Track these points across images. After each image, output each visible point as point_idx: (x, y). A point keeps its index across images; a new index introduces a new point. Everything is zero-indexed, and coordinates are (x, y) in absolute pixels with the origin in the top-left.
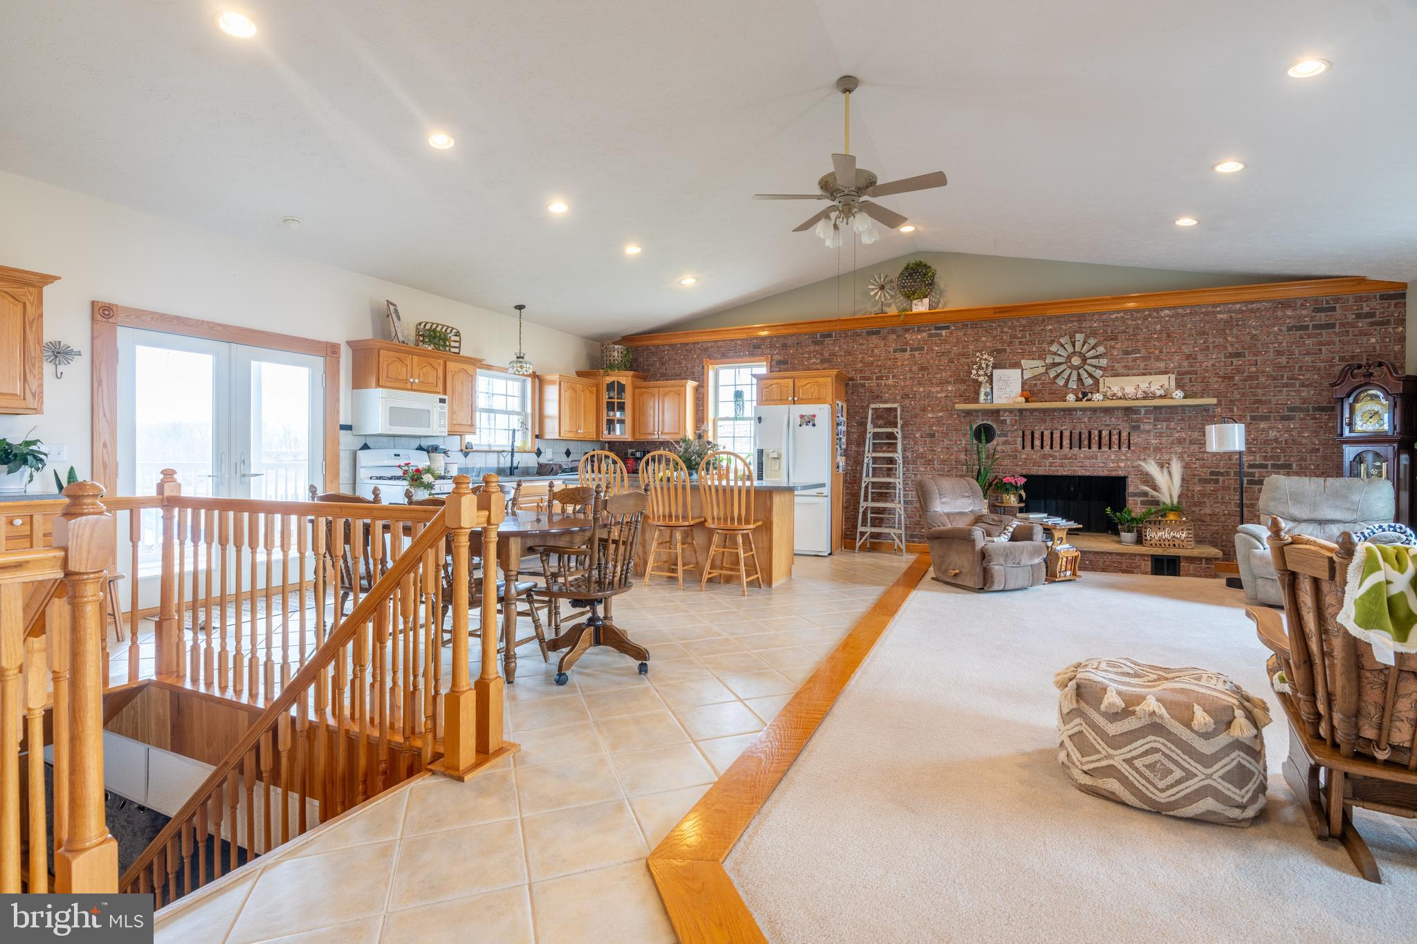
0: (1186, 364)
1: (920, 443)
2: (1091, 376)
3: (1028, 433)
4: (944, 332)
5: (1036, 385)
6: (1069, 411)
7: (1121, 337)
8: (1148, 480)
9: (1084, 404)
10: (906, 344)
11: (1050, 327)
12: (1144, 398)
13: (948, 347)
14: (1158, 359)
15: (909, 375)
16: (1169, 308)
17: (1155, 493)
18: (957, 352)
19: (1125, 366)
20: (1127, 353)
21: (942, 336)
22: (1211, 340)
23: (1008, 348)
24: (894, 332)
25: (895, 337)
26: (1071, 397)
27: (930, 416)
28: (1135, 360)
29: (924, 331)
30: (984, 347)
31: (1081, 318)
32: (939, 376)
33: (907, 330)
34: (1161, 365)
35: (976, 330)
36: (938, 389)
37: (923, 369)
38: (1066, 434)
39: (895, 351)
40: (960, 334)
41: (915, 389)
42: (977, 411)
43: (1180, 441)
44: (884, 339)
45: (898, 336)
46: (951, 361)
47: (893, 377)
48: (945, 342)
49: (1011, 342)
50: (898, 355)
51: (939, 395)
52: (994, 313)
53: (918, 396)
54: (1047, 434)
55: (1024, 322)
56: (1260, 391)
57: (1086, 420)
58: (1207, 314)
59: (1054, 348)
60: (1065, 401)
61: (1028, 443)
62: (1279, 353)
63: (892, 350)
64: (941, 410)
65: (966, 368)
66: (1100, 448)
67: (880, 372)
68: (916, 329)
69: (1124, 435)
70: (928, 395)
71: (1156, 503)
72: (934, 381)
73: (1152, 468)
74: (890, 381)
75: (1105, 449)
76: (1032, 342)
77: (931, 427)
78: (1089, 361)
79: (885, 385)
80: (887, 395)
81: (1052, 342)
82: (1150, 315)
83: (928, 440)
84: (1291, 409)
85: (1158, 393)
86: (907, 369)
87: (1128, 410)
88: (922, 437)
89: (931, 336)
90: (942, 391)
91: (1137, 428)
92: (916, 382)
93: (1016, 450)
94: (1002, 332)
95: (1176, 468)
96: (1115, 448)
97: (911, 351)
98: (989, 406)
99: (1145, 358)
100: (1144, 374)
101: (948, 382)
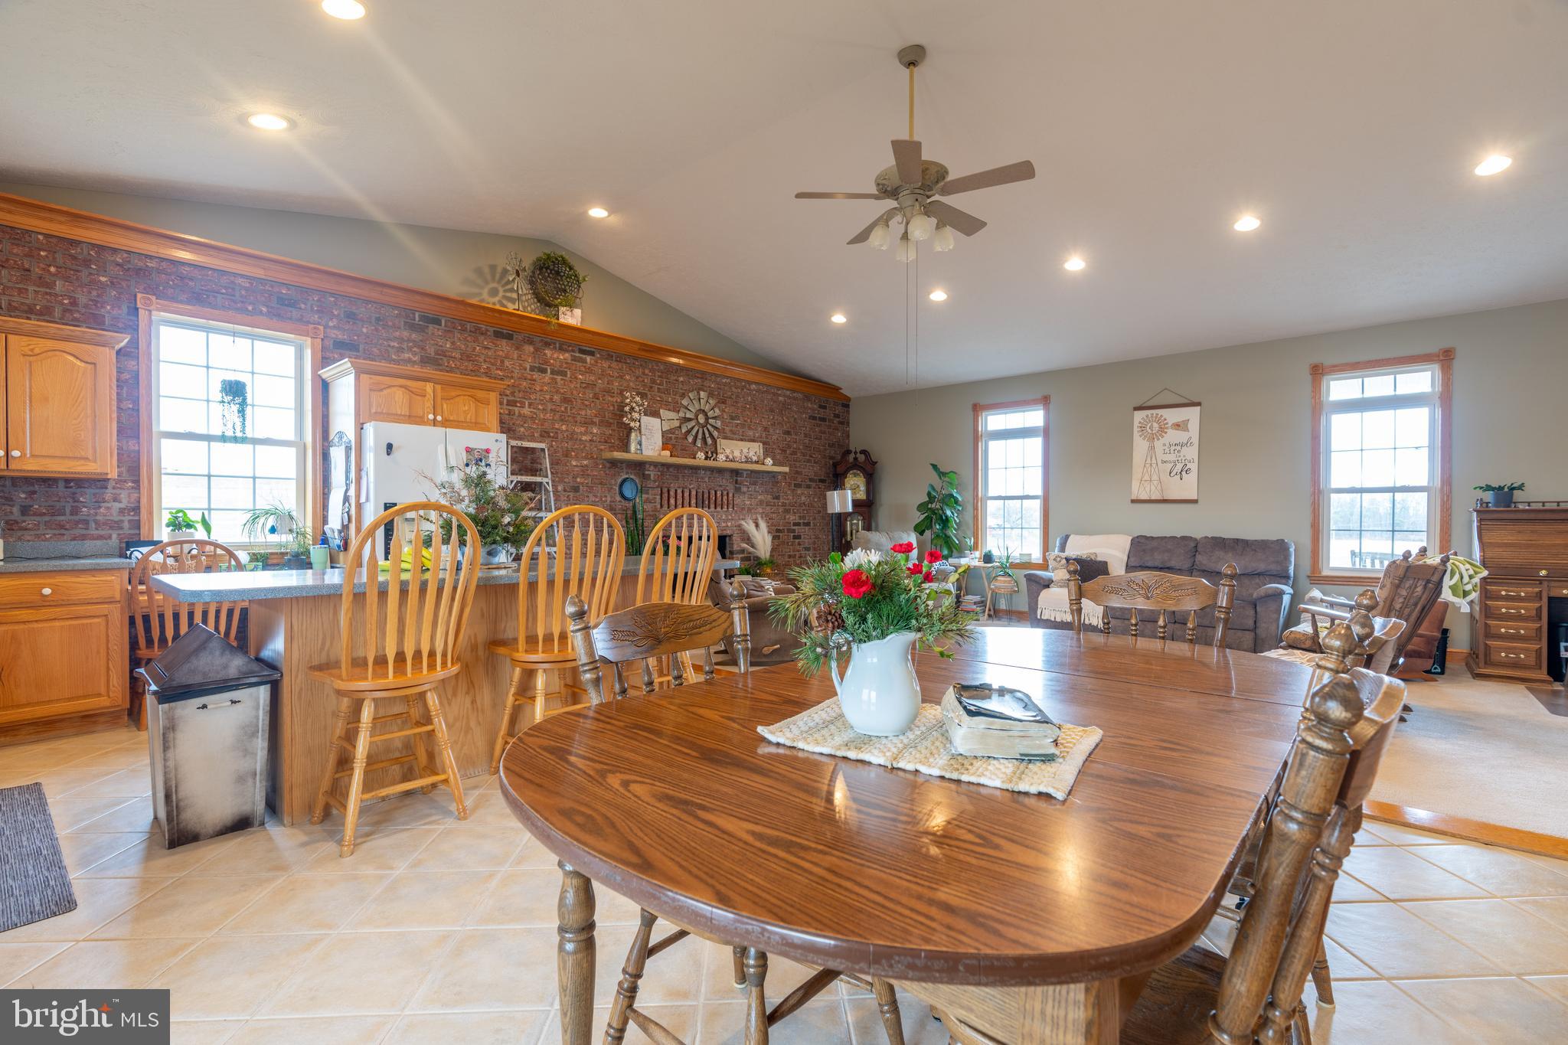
0: (764, 435)
1: (562, 498)
2: (696, 437)
3: (665, 490)
4: (588, 358)
5: (671, 438)
6: (695, 469)
7: (729, 402)
8: (748, 539)
9: (711, 463)
10: (546, 362)
11: (681, 379)
12: (746, 462)
13: (593, 378)
14: (750, 428)
15: (550, 406)
16: (756, 383)
17: (752, 549)
18: (602, 386)
19: (731, 431)
20: (732, 418)
21: (586, 363)
22: (776, 417)
23: (649, 393)
24: (531, 342)
25: (532, 349)
26: (701, 455)
27: (574, 463)
28: (737, 425)
29: (567, 351)
30: (628, 386)
31: (703, 375)
32: (583, 413)
33: (547, 344)
34: (751, 433)
35: (620, 365)
36: (583, 429)
37: (566, 400)
38: (694, 493)
39: (532, 369)
40: (606, 364)
41: (557, 426)
42: (622, 461)
43: (761, 502)
44: (517, 348)
45: (537, 350)
46: (596, 396)
47: (530, 405)
48: (589, 371)
49: (651, 387)
50: (536, 375)
51: (584, 438)
52: (639, 349)
53: (560, 436)
54: (679, 491)
55: (662, 367)
56: (798, 464)
57: (707, 479)
58: (774, 394)
59: (685, 402)
60: (695, 458)
61: (665, 502)
62: (806, 435)
63: (528, 367)
64: (586, 458)
65: (612, 408)
66: (715, 508)
67: (513, 393)
68: (558, 345)
69: (731, 495)
70: (572, 437)
71: (757, 558)
72: (578, 418)
73: (750, 527)
74: (526, 411)
75: (719, 509)
76: (667, 392)
77: (575, 477)
78: (710, 420)
79: (520, 415)
80: (522, 429)
81: (683, 396)
82: (745, 386)
83: (572, 494)
84: (811, 480)
85: (755, 458)
86: (548, 397)
87: (736, 472)
88: (565, 491)
89: (574, 359)
90: (586, 433)
91: (738, 490)
92: (557, 417)
93: (655, 510)
94: (644, 373)
95: (763, 525)
96: (725, 509)
97: (552, 373)
98: (638, 458)
99: (743, 426)
100: (742, 440)
101: (593, 423)
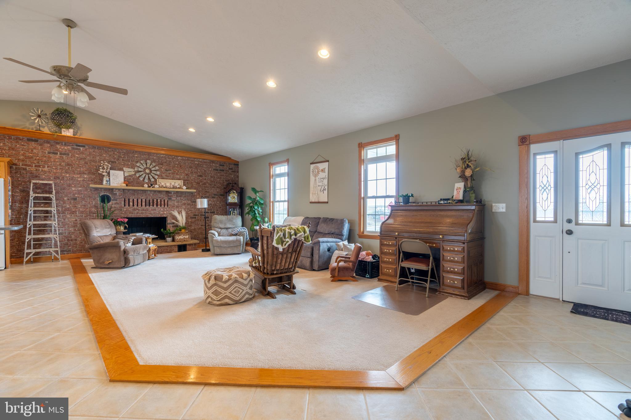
0: (186, 177)
1: (67, 203)
2: (153, 178)
3: (127, 200)
4: (81, 148)
5: (130, 179)
6: (145, 191)
7: (165, 164)
8: (175, 218)
9: (151, 189)
10: (57, 150)
11: (136, 155)
12: (173, 188)
13: (84, 156)
14: (177, 174)
15: (59, 167)
16: (181, 157)
17: (177, 223)
18: (90, 159)
19: (166, 175)
20: (167, 170)
21: (80, 150)
22: (193, 170)
23: (117, 162)
24: (48, 143)
25: (49, 145)
26: (146, 185)
27: (74, 189)
28: (170, 173)
29: (69, 146)
30: (105, 159)
31: (149, 154)
32: (79, 170)
33: (58, 143)
34: (178, 176)
35: (100, 151)
36: (79, 176)
37: (68, 165)
38: (144, 200)
39: (49, 153)
40: (91, 151)
41: (63, 175)
42: (101, 188)
43: (184, 204)
44: (41, 145)
45: (51, 145)
46: (86, 163)
47: (48, 167)
48: (83, 153)
49: (118, 159)
50: (51, 155)
51: (79, 179)
52: (110, 144)
53: (65, 179)
54: (135, 200)
55: (125, 151)
56: (207, 188)
57: (152, 195)
58: (192, 161)
59: (138, 164)
60: (143, 187)
61: (127, 204)
62: (211, 177)
63: (47, 152)
64: (80, 187)
65: (95, 167)
66: (157, 206)
67: (38, 163)
68: (64, 144)
69: (166, 201)
70: (72, 179)
71: (177, 226)
72: (76, 172)
73: (176, 213)
74: (46, 169)
75: (159, 206)
76: (128, 161)
77: (74, 195)
78: (153, 172)
79: (42, 171)
80: (44, 176)
81: (137, 162)
82: (174, 158)
83: (72, 201)
84: (214, 195)
85: (178, 186)
86: (58, 164)
87: (167, 192)
88: (68, 199)
89: (73, 149)
90: (80, 177)
91: (170, 199)
92: (64, 171)
93: (121, 207)
94: (114, 154)
95: (184, 213)
96: (163, 206)
97: (61, 154)
98: (108, 187)
99: (173, 173)
100: (172, 179)
101: (84, 173)
